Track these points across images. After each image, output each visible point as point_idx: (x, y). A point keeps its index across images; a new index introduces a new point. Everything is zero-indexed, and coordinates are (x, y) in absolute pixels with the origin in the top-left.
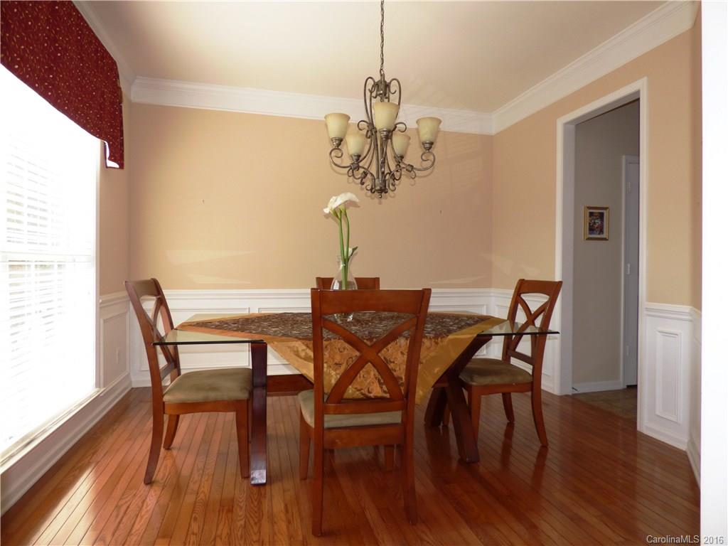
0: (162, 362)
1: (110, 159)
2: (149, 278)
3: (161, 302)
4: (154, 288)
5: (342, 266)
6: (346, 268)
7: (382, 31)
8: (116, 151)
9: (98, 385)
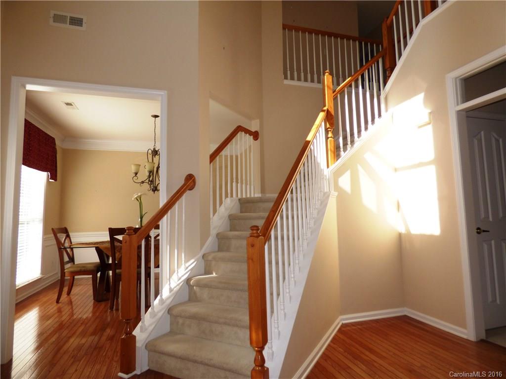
0: (66, 259)
1: (50, 179)
2: (63, 227)
3: (68, 236)
4: (65, 231)
5: (140, 220)
6: (141, 221)
7: (155, 132)
8: (54, 176)
9: (41, 274)
